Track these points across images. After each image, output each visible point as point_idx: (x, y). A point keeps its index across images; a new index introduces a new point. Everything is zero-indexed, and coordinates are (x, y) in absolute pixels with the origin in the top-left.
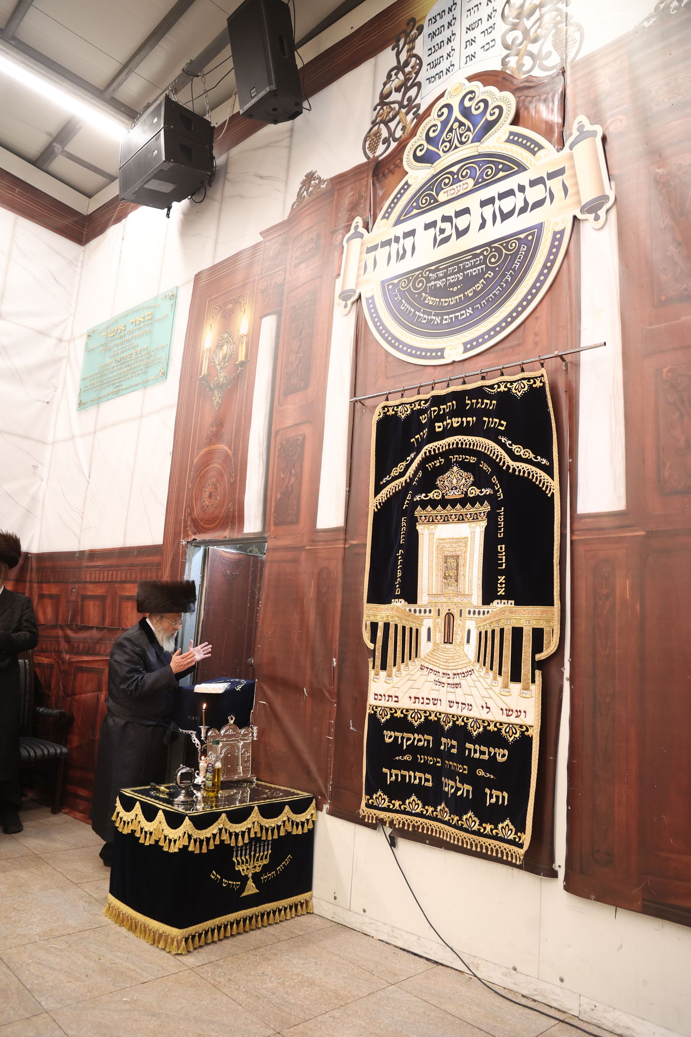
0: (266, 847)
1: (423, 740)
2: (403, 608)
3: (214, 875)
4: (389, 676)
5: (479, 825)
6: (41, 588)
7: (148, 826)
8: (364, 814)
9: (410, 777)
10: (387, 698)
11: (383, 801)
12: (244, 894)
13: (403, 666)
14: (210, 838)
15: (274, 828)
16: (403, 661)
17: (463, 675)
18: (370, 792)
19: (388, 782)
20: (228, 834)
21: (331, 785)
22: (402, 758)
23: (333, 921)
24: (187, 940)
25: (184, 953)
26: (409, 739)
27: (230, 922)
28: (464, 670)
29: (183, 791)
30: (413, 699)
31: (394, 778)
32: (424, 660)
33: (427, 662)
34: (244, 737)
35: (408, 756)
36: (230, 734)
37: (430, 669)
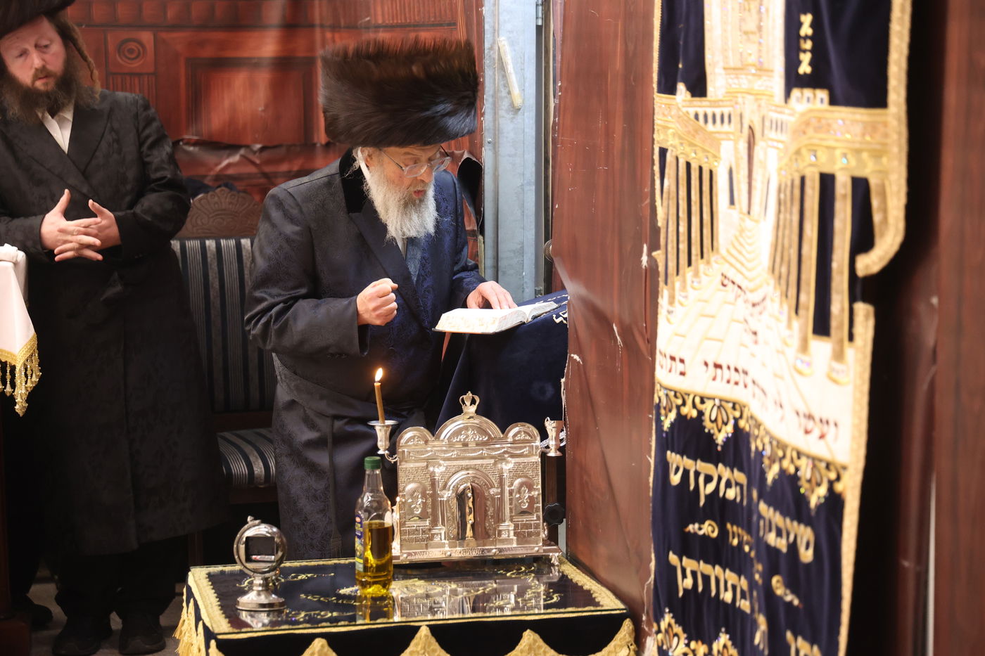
1: (733, 484)
2: (686, 111)
9: (717, 581)
10: (669, 362)
11: (676, 639)
13: (690, 274)
16: (690, 264)
18: (657, 615)
19: (681, 594)
22: (700, 529)
29: (258, 581)
30: (711, 369)
31: (689, 582)
32: (726, 261)
33: (731, 265)
34: (516, 448)
35: (710, 525)
36: (470, 440)
37: (739, 286)
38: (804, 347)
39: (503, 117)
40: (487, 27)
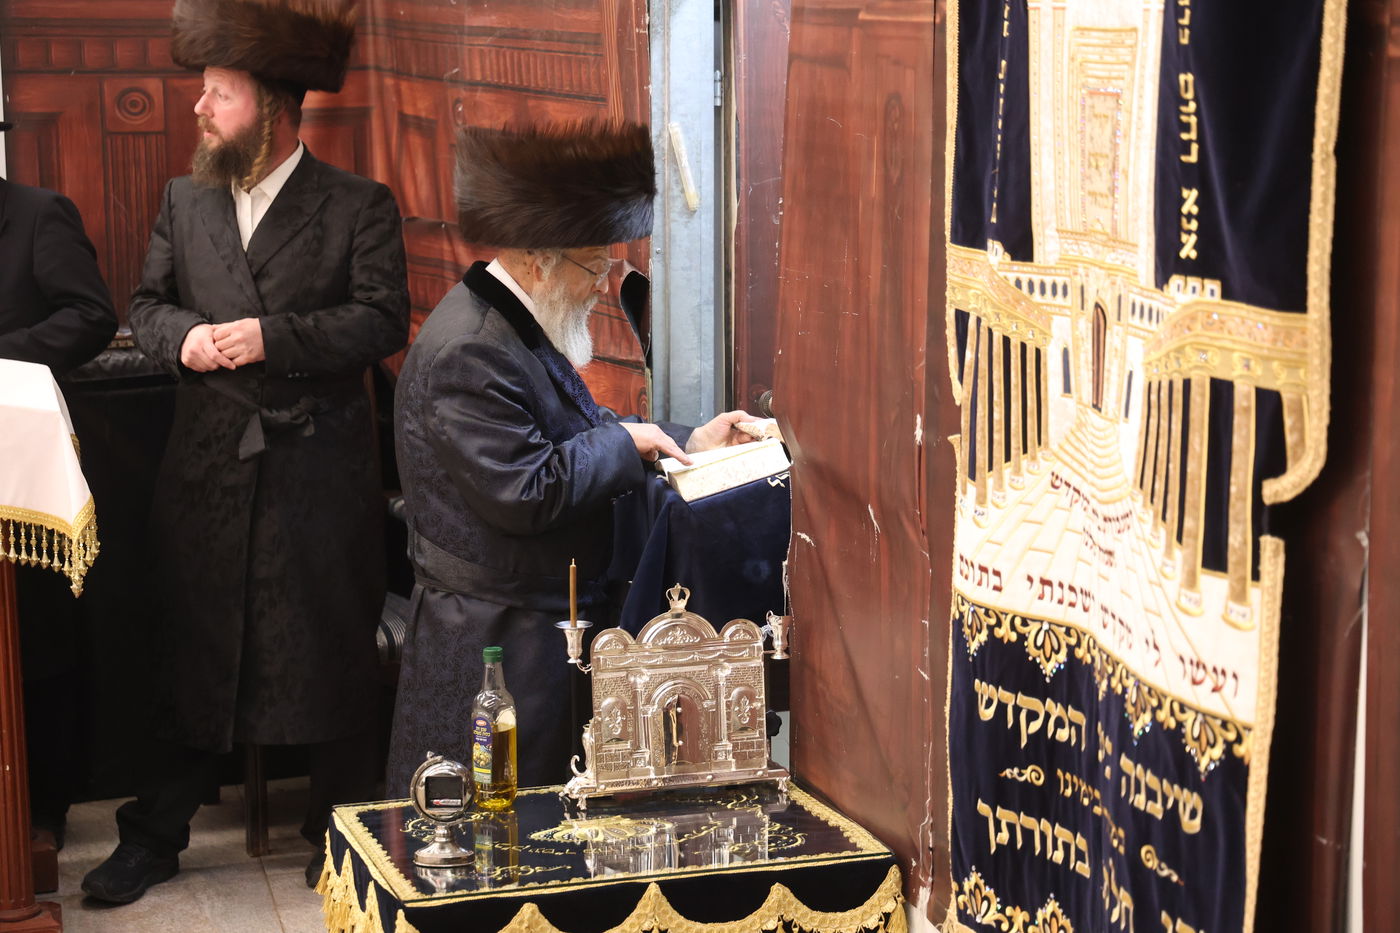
1: (1063, 722)
2: (1002, 274)
4: (982, 499)
6: (398, 94)
9: (1043, 837)
10: (977, 573)
11: (985, 903)
13: (1007, 470)
16: (1008, 458)
17: (1118, 525)
18: (959, 873)
19: (993, 850)
22: (1021, 774)
26: (1032, 716)
28: (1119, 510)
29: (441, 830)
30: (1037, 586)
31: (1004, 837)
32: (1058, 458)
33: (1065, 463)
34: (734, 650)
35: (1033, 770)
36: (679, 642)
37: (1076, 490)
38: (1191, 582)
39: (676, 221)
40: (654, 109)
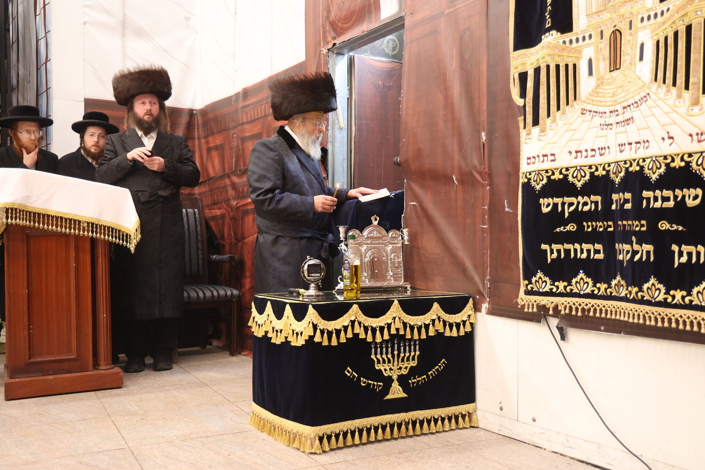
0: (412, 347)
1: (589, 203)
2: (555, 42)
3: (349, 372)
4: (543, 131)
5: (665, 294)
6: (207, 142)
7: (278, 324)
8: (523, 303)
9: (576, 250)
10: (541, 158)
11: (544, 284)
12: (388, 397)
13: (558, 114)
14: (341, 330)
15: (421, 327)
16: (558, 109)
17: (636, 105)
18: (528, 276)
19: (549, 261)
20: (362, 328)
21: (489, 280)
22: (565, 229)
23: (499, 434)
24: (321, 439)
25: (318, 452)
26: (571, 204)
27: (374, 426)
28: (637, 98)
29: (313, 285)
30: (574, 154)
31: (555, 255)
32: (585, 102)
33: (589, 103)
34: (392, 240)
35: (571, 226)
36: (375, 236)
37: (594, 112)
38: (696, 102)
39: (335, 131)
